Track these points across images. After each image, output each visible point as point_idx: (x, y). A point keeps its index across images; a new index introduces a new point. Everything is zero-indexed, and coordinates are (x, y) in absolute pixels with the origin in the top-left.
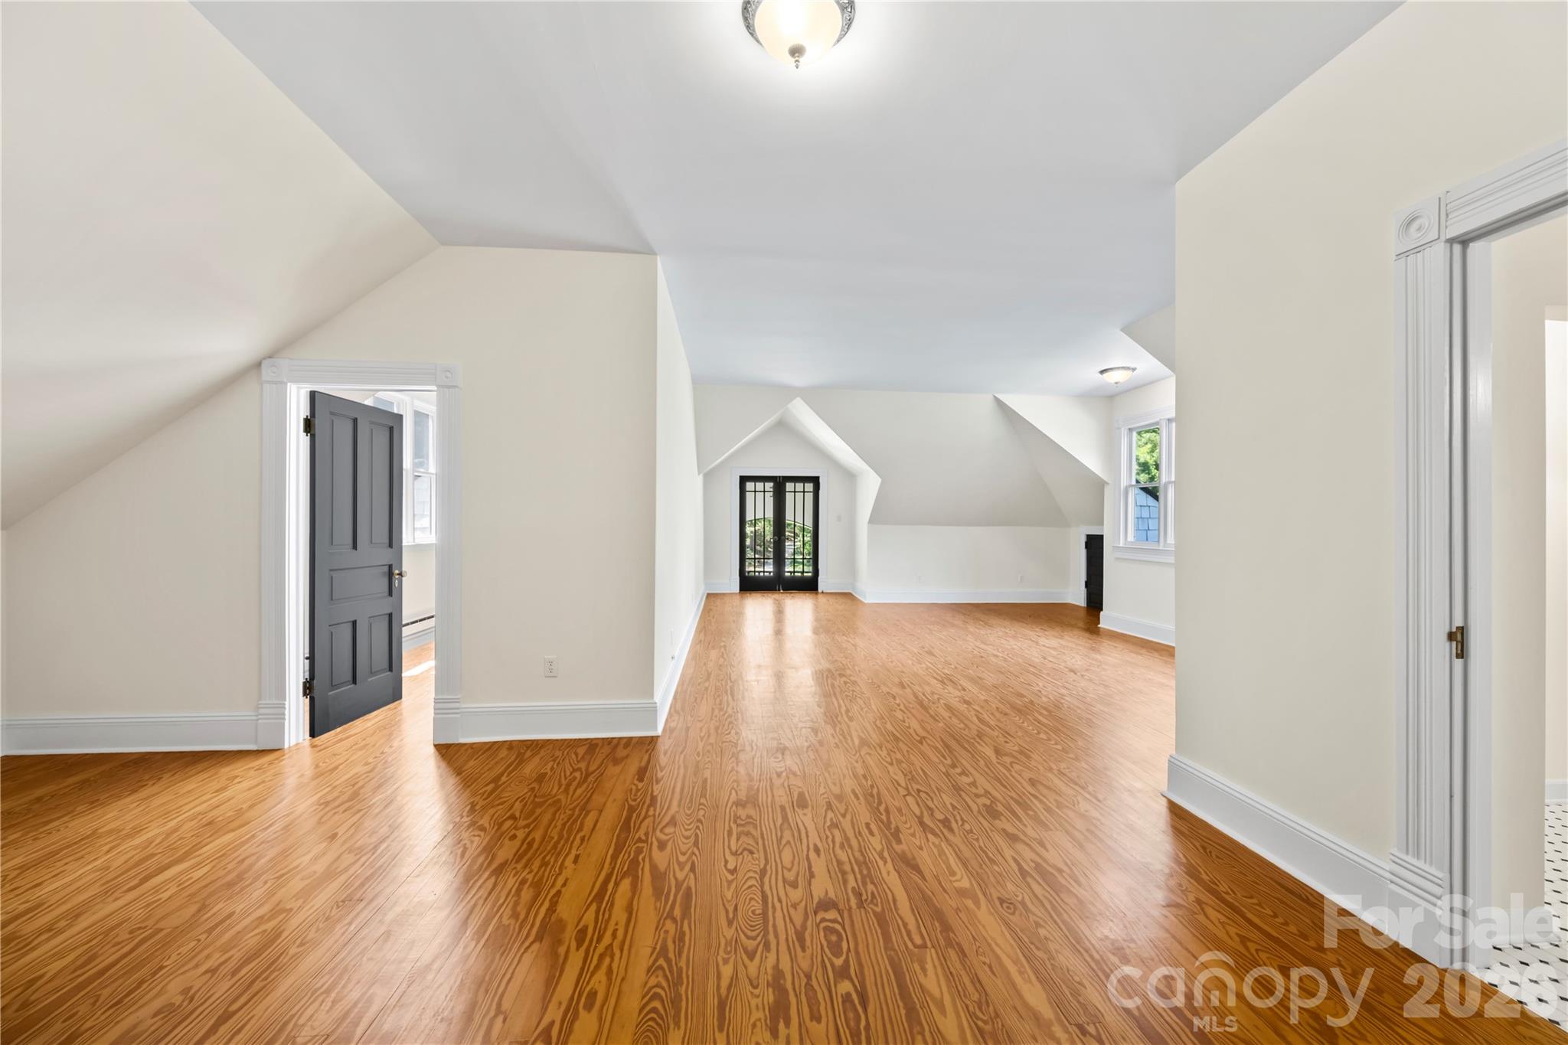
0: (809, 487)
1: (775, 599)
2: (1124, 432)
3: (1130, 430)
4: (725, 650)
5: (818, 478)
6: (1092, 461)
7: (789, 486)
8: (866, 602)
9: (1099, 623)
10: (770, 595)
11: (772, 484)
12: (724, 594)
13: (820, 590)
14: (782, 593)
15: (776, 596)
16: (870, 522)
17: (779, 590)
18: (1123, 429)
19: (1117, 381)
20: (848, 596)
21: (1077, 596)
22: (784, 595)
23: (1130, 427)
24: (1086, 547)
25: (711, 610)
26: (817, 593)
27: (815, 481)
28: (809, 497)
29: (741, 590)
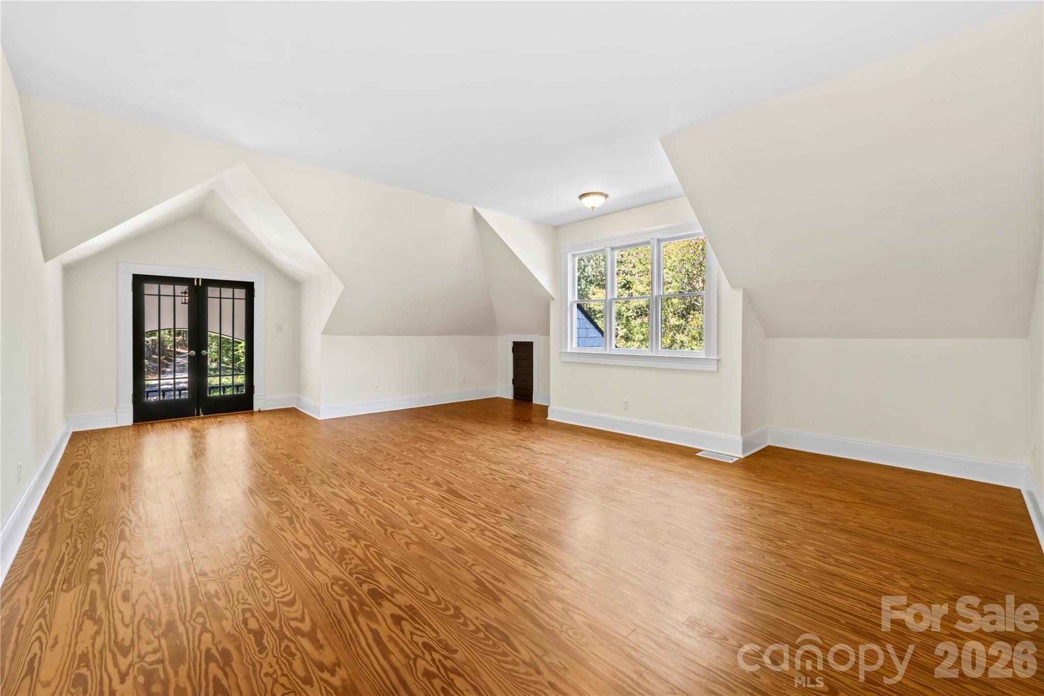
0: (241, 293)
1: (194, 430)
2: (569, 256)
3: (573, 255)
4: (101, 582)
5: (252, 284)
6: (544, 279)
7: (212, 292)
8: (320, 418)
9: (547, 417)
10: (184, 423)
11: (185, 288)
12: (105, 431)
13: (256, 409)
14: (203, 418)
15: (195, 423)
16: (326, 332)
17: (198, 414)
18: (568, 254)
19: (593, 205)
20: (292, 412)
21: (506, 391)
22: (206, 421)
23: (574, 253)
24: (513, 351)
25: (76, 466)
26: (252, 413)
27: (249, 287)
28: (241, 306)
29: (135, 421)
